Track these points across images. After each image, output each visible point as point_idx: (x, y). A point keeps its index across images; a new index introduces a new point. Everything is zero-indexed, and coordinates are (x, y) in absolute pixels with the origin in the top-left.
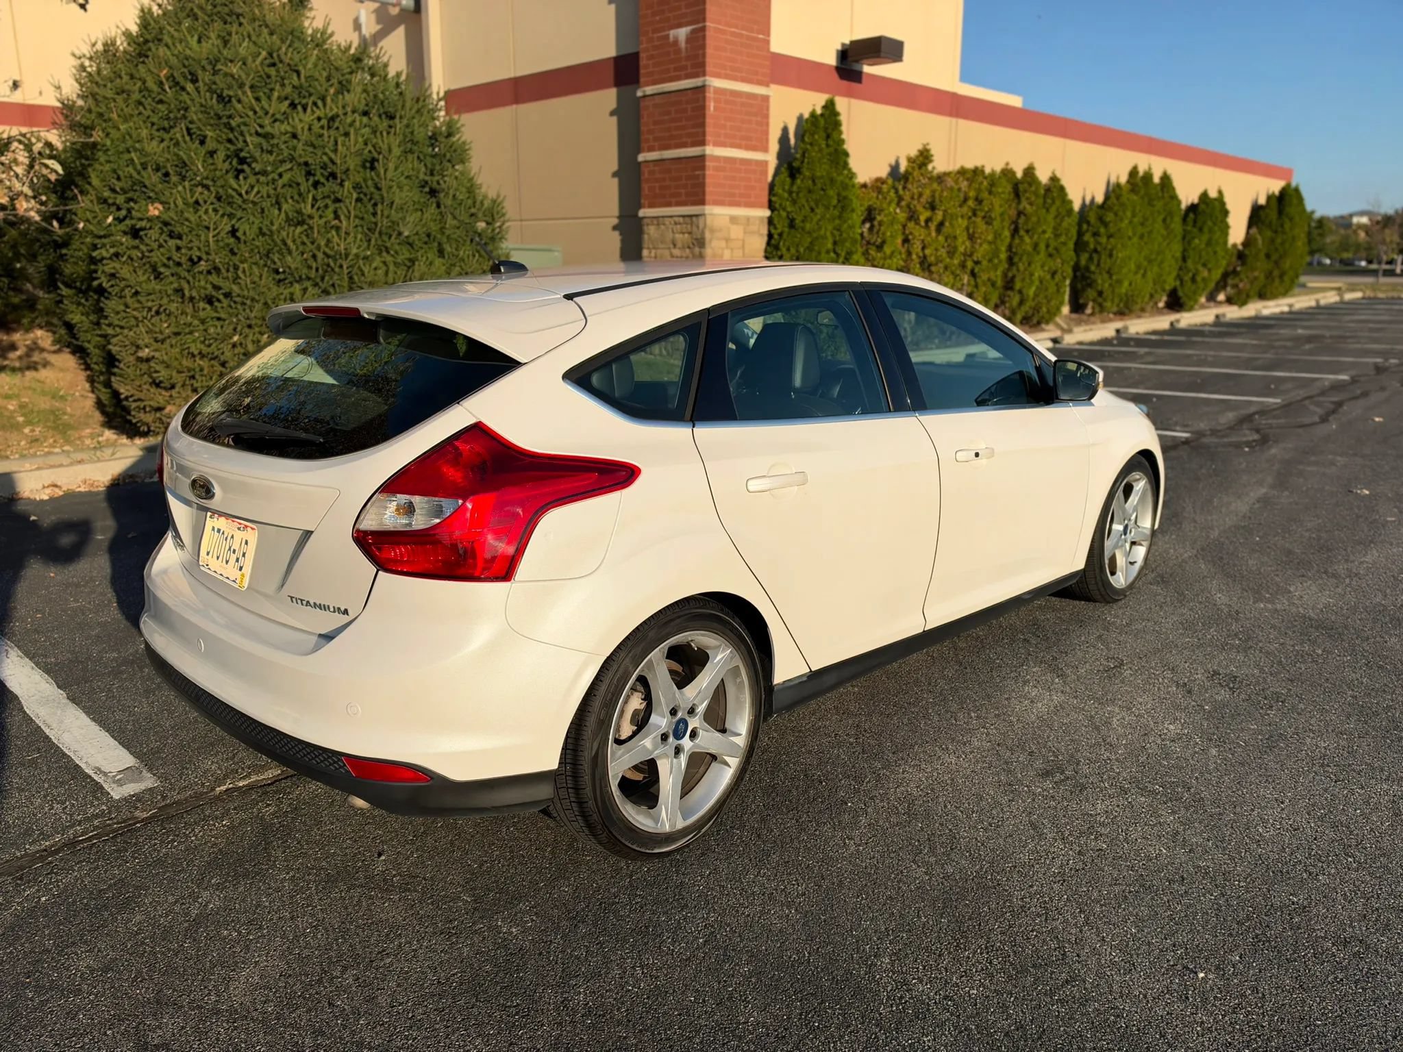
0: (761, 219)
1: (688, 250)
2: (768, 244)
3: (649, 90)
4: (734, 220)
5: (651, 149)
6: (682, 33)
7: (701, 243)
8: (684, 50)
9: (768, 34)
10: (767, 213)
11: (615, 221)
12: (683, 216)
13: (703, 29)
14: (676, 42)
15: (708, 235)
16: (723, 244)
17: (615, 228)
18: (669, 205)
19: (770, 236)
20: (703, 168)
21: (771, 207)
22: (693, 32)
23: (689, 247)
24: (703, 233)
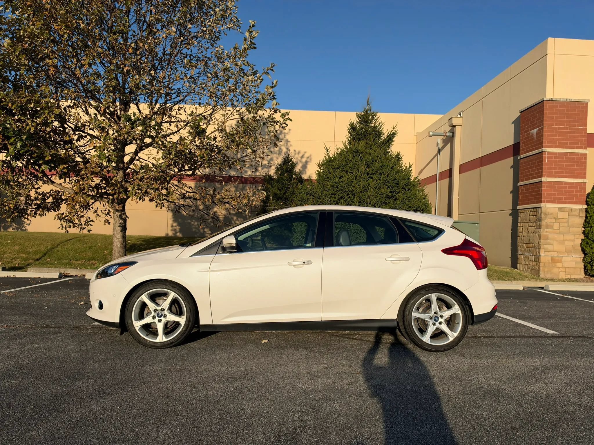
0: (581, 210)
1: (535, 223)
2: (585, 221)
3: (522, 156)
4: (560, 209)
5: (523, 181)
6: (535, 131)
7: (540, 219)
8: (535, 138)
9: (586, 126)
10: (586, 207)
11: (511, 211)
12: (533, 208)
13: (543, 128)
14: (533, 135)
15: (543, 216)
16: (554, 220)
17: (510, 215)
18: (528, 204)
19: (586, 217)
20: (541, 187)
21: (587, 204)
22: (539, 130)
23: (535, 222)
24: (541, 215)
